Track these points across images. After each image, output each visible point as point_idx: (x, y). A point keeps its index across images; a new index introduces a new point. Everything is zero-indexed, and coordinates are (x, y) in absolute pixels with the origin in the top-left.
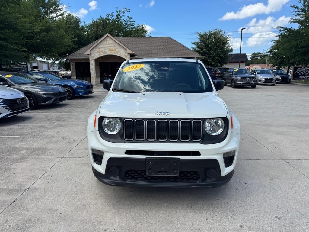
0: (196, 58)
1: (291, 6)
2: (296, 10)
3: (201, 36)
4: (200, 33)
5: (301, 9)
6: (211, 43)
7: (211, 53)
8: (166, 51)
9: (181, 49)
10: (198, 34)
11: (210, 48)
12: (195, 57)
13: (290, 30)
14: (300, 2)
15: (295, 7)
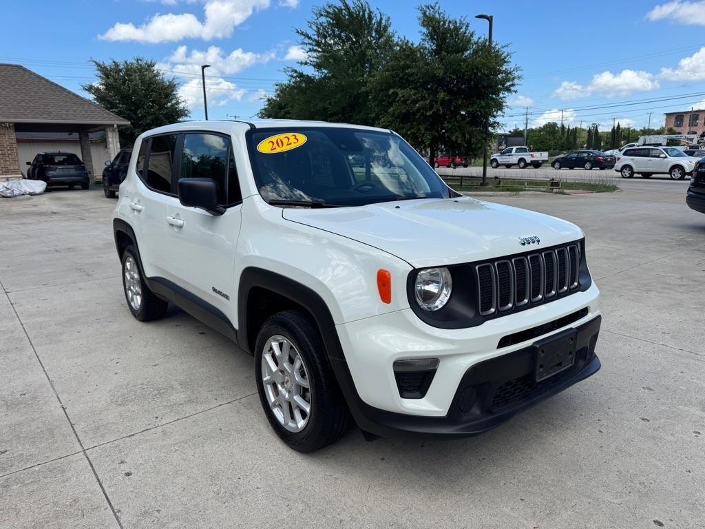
0: (115, 126)
1: (298, 32)
2: (307, 40)
3: (105, 72)
4: (101, 63)
5: (315, 40)
6: (134, 91)
7: (140, 115)
8: (23, 104)
9: (67, 102)
10: (99, 65)
11: (134, 103)
12: (113, 125)
13: (309, 79)
14: (311, 27)
15: (304, 35)
